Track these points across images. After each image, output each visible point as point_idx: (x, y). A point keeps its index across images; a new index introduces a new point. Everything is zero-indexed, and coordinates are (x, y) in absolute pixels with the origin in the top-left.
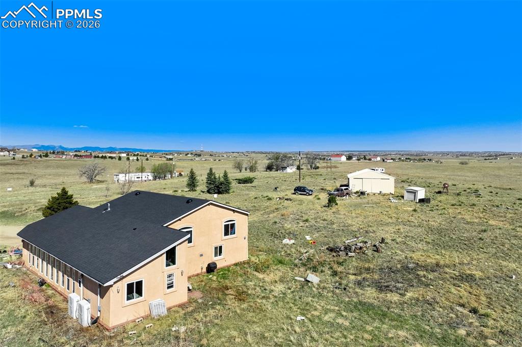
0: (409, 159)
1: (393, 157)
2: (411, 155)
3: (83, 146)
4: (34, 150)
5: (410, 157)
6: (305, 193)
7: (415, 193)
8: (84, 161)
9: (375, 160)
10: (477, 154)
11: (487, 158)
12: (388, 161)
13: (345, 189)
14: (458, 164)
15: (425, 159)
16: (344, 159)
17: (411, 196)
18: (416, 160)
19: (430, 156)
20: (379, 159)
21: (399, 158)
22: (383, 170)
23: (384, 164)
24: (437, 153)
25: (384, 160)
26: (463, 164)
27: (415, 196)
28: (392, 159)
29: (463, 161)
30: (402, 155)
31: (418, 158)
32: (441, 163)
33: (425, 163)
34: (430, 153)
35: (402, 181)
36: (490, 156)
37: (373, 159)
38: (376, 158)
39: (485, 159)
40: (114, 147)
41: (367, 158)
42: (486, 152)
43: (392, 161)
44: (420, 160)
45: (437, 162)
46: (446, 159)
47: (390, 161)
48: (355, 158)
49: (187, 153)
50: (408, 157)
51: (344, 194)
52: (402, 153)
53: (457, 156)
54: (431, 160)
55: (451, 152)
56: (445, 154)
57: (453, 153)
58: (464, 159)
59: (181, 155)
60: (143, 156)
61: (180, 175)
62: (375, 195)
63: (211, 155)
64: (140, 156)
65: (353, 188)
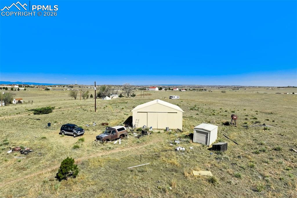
0: (194, 89)
1: (186, 88)
2: (196, 87)
5: (195, 89)
6: (72, 133)
7: (207, 134)
9: (176, 90)
10: (228, 87)
11: (234, 89)
12: (183, 91)
13: (119, 130)
14: (220, 92)
15: (202, 90)
16: (157, 89)
17: (203, 138)
18: (198, 90)
19: (205, 88)
20: (177, 89)
21: (189, 89)
22: (178, 97)
23: (181, 92)
24: (209, 86)
25: (180, 90)
26: (223, 92)
27: (207, 138)
28: (185, 89)
29: (223, 90)
30: (191, 87)
31: (199, 89)
32: (212, 92)
33: (203, 92)
34: (205, 86)
35: (191, 109)
36: (235, 88)
37: (174, 90)
38: (176, 89)
39: (233, 90)
40: (21, 82)
41: (171, 88)
42: (232, 86)
43: (185, 91)
44: (200, 90)
45: (209, 91)
46: (214, 89)
47: (184, 91)
48: (164, 89)
50: (194, 88)
51: (117, 136)
52: (191, 86)
53: (219, 88)
54: (206, 90)
55: (215, 86)
56: (212, 87)
57: (216, 86)
58: (223, 89)
59: (60, 87)
60: (32, 87)
61: (20, 102)
62: (159, 132)
63: (80, 87)
64: (30, 87)
65: (137, 124)
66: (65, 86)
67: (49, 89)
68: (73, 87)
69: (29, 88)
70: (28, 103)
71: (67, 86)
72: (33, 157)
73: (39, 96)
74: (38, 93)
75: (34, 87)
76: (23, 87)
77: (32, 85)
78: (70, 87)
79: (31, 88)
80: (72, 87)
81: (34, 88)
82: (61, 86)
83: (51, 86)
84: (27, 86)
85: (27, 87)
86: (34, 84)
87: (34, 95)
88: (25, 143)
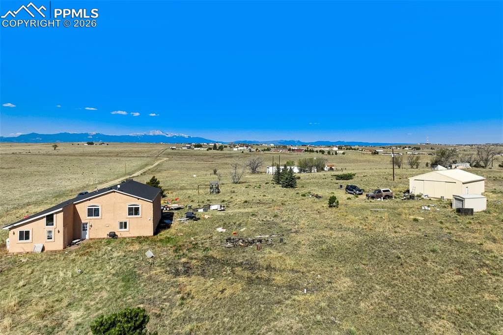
3: (316, 141)
4: (272, 145)
7: (462, 201)
8: (270, 153)
13: (384, 191)
17: (460, 205)
27: (463, 205)
40: (342, 141)
49: (404, 146)
59: (399, 149)
60: (355, 149)
61: (331, 169)
62: (430, 199)
63: (432, 149)
64: (353, 149)
65: (413, 191)
66: (406, 147)
67: (377, 153)
68: (420, 149)
69: (351, 150)
70: (340, 170)
71: (409, 147)
72: (321, 199)
73: (360, 162)
74: (359, 159)
75: (358, 149)
76: (344, 149)
77: (357, 147)
78: (414, 148)
79: (354, 151)
80: (418, 149)
81: (358, 151)
82: (400, 147)
83: (384, 148)
84: (349, 147)
85: (349, 149)
86: (360, 144)
87: (354, 161)
88: (320, 194)
